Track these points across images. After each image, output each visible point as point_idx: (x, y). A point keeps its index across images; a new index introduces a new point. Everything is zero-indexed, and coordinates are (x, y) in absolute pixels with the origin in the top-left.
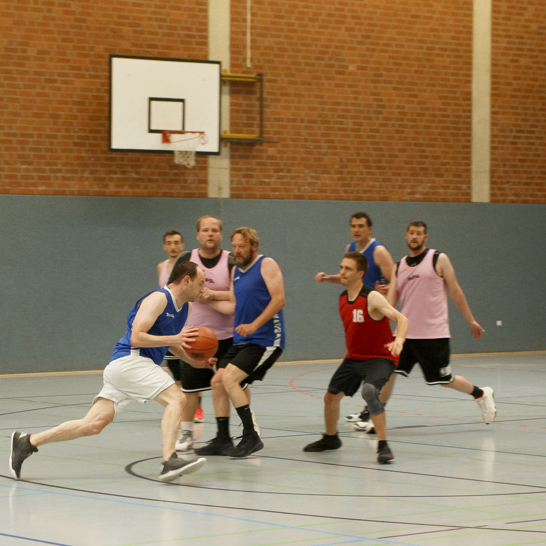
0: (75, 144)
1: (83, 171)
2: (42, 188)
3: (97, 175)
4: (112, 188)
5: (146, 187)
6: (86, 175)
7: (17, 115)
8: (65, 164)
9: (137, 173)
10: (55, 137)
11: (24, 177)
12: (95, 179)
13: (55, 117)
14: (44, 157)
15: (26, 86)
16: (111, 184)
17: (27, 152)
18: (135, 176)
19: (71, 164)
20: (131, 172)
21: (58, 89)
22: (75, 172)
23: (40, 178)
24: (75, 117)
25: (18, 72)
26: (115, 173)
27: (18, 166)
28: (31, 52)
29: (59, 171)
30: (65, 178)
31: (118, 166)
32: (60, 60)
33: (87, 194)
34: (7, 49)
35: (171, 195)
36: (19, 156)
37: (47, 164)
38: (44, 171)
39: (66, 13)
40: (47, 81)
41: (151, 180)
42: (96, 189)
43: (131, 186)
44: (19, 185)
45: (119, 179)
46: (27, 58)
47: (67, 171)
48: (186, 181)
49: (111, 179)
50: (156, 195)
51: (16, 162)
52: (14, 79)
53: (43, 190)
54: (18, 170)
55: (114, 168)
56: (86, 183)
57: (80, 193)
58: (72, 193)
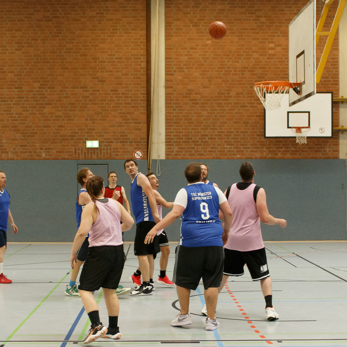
0: (258, 135)
1: (262, 148)
2: (238, 156)
3: (271, 149)
4: (280, 155)
5: (300, 154)
6: (265, 149)
7: (225, 123)
8: (252, 145)
9: (294, 148)
10: (247, 132)
11: (228, 151)
12: (269, 151)
13: (246, 123)
14: (240, 142)
15: (229, 110)
16: (279, 154)
17: (230, 140)
18: (293, 149)
19: (256, 145)
20: (291, 147)
21: (249, 110)
22: (258, 148)
23: (237, 151)
24: (258, 123)
25: (225, 103)
26: (282, 148)
27: (225, 146)
28: (233, 94)
29: (249, 148)
30: (251, 151)
31: (283, 145)
32: (248, 97)
33: (266, 158)
34: (218, 93)
35: (316, 158)
36: (225, 142)
37: (242, 145)
38: (240, 148)
39: (253, 74)
40: (241, 107)
41: (304, 151)
42: (270, 156)
43: (291, 154)
44: (226, 155)
45: (283, 151)
46: (231, 97)
47: (253, 148)
48: (325, 151)
49: (280, 151)
50: (307, 158)
51: (224, 145)
52: (224, 107)
53: (240, 157)
54: (226, 148)
55: (281, 146)
56: (264, 153)
57: (261, 158)
58: (256, 158)
